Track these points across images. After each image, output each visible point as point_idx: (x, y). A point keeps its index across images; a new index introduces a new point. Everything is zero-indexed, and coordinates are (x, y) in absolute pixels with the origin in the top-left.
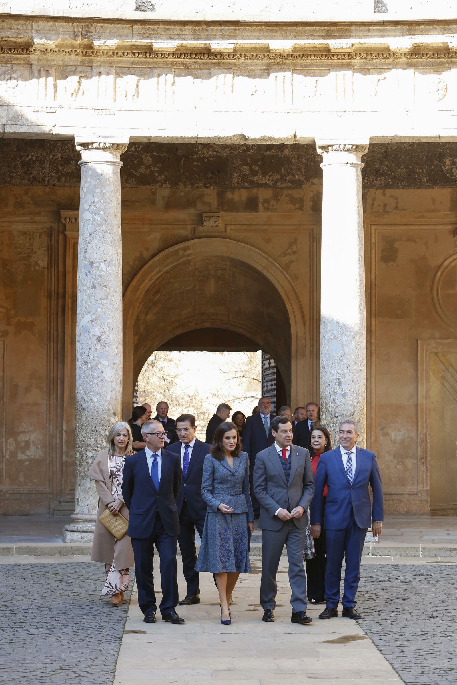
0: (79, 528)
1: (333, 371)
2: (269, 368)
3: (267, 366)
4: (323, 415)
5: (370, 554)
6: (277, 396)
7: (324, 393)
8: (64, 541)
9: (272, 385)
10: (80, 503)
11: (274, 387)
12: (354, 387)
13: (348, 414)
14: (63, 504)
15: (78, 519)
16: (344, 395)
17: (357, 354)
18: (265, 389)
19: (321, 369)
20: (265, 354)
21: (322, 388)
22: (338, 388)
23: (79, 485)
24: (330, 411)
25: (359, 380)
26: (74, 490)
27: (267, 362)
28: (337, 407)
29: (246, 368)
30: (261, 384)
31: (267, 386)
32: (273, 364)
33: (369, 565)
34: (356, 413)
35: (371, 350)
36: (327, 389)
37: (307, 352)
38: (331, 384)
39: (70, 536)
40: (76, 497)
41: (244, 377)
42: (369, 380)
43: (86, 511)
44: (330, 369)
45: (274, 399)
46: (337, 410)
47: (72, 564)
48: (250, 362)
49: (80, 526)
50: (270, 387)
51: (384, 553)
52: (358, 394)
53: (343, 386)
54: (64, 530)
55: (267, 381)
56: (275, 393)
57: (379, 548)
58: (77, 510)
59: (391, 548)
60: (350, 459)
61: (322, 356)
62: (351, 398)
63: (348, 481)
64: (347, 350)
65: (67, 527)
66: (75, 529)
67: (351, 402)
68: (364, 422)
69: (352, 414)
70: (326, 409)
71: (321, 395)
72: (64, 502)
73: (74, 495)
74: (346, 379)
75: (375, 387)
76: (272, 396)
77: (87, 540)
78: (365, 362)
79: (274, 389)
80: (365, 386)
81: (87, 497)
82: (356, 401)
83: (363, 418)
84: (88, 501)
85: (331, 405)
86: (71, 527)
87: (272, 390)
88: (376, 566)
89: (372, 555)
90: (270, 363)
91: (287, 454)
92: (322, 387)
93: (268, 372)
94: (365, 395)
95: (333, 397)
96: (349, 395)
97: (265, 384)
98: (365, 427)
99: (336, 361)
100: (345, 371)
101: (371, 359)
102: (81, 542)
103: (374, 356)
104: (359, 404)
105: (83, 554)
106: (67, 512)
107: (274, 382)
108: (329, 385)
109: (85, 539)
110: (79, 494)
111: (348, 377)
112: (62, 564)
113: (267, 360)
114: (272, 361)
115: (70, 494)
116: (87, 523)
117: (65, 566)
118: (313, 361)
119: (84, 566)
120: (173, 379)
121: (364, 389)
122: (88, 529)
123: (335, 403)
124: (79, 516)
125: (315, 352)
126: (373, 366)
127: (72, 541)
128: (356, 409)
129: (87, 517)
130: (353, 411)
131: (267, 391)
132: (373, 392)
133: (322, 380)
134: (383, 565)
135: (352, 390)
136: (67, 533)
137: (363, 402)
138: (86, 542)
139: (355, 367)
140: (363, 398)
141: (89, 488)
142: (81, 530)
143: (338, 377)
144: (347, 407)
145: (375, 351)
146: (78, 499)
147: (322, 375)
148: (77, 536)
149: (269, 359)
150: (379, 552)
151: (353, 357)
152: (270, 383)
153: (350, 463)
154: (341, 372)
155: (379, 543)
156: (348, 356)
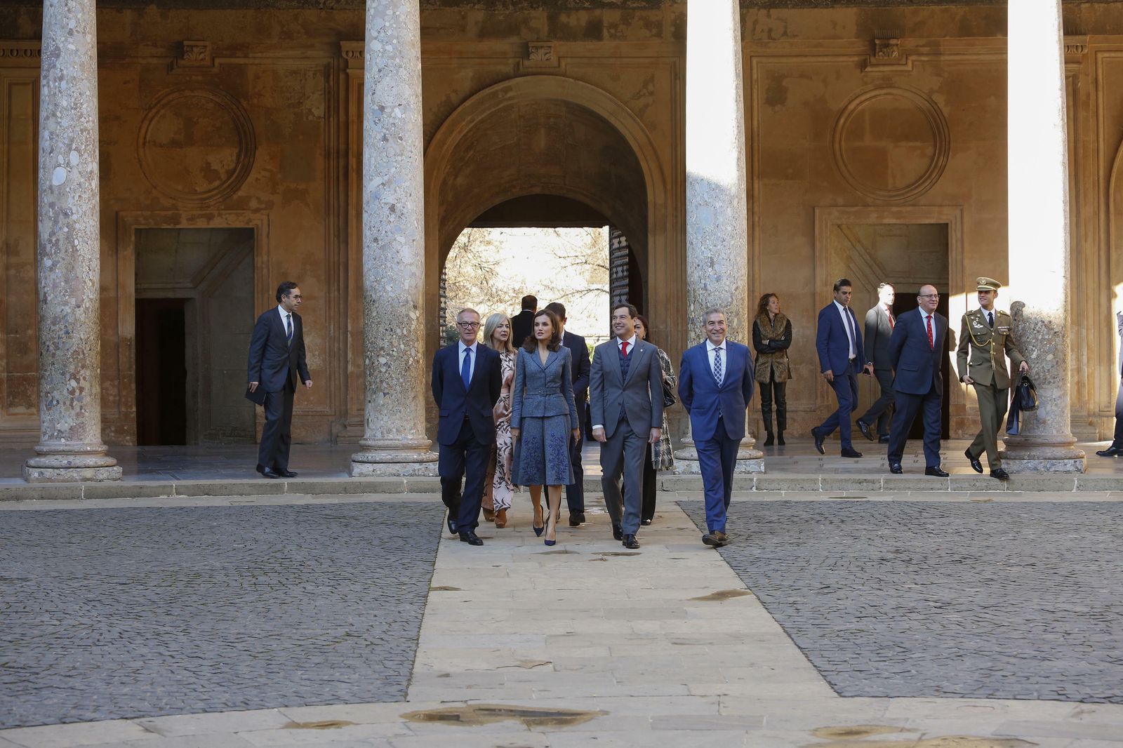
0: (370, 458)
1: (703, 248)
2: (619, 249)
3: (616, 245)
4: (690, 305)
5: (754, 489)
6: (629, 285)
7: (692, 276)
8: (350, 475)
9: (623, 271)
10: (371, 425)
11: (625, 273)
12: (731, 268)
13: (723, 305)
14: (349, 428)
15: (369, 446)
16: (718, 279)
17: (735, 224)
18: (615, 276)
19: (688, 245)
20: (613, 230)
21: (689, 271)
22: (710, 269)
23: (370, 402)
24: (700, 301)
25: (738, 259)
26: (363, 410)
27: (616, 241)
28: (709, 294)
29: (589, 252)
30: (608, 272)
31: (617, 273)
32: (624, 244)
33: (753, 502)
34: (735, 302)
35: (753, 222)
36: (695, 272)
37: (669, 226)
38: (701, 264)
39: (358, 468)
40: (366, 418)
41: (586, 262)
42: (751, 261)
43: (379, 435)
44: (699, 245)
45: (627, 290)
46: (709, 299)
47: (361, 505)
48: (594, 244)
49: (370, 456)
50: (620, 274)
51: (772, 486)
52: (736, 277)
53: (716, 267)
54: (351, 460)
55: (617, 267)
56: (627, 281)
57: (766, 480)
58: (368, 434)
59: (782, 480)
60: (718, 357)
61: (689, 228)
62: (728, 283)
63: (716, 383)
64: (721, 220)
65: (354, 456)
66: (365, 459)
67: (727, 289)
68: (744, 314)
69: (729, 304)
70: (694, 297)
71: (688, 279)
72: (350, 425)
73: (363, 416)
74: (720, 257)
75: (760, 270)
76: (623, 286)
77: (381, 474)
78: (745, 235)
79: (626, 277)
80: (746, 267)
81: (380, 417)
82: (734, 287)
83: (743, 310)
84: (382, 422)
85: (701, 292)
86: (359, 456)
87: (623, 278)
88: (762, 504)
89: (757, 489)
90: (620, 242)
91: (628, 349)
92: (688, 268)
93: (618, 254)
94: (746, 278)
95: (703, 281)
96: (725, 278)
97: (614, 270)
98: (746, 321)
99: (707, 233)
100: (719, 247)
101: (753, 234)
102: (373, 475)
103: (757, 229)
104: (738, 292)
105: (376, 492)
106: (354, 438)
107: (625, 267)
108: (698, 265)
109: (379, 472)
110: (369, 413)
111: (723, 255)
112: (348, 504)
113: (616, 238)
114: (623, 239)
115: (357, 416)
116: (380, 452)
117: (351, 507)
118: (677, 236)
119: (378, 507)
120: (492, 267)
121: (744, 271)
122: (382, 459)
123: (706, 290)
124: (369, 443)
125: (679, 225)
126: (757, 242)
127: (361, 474)
128: (734, 298)
129: (381, 443)
130: (730, 300)
131: (617, 279)
132: (757, 276)
133: (689, 260)
134: (770, 502)
135: (729, 272)
136: (354, 464)
137: (743, 288)
138: (379, 475)
139: (733, 242)
140: (743, 283)
141: (383, 405)
142: (372, 460)
143: (710, 256)
144: (722, 295)
145: (759, 223)
146: (368, 420)
147: (689, 253)
148: (367, 468)
149: (619, 237)
150: (765, 485)
151: (729, 228)
152: (620, 269)
153: (718, 362)
154: (714, 249)
155: (765, 473)
156: (724, 228)
